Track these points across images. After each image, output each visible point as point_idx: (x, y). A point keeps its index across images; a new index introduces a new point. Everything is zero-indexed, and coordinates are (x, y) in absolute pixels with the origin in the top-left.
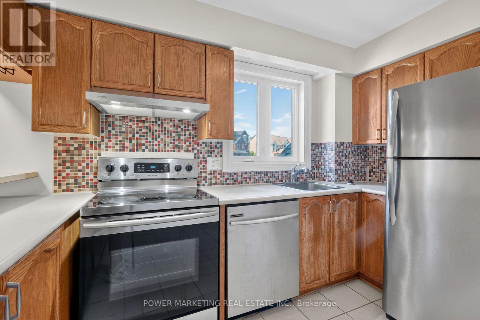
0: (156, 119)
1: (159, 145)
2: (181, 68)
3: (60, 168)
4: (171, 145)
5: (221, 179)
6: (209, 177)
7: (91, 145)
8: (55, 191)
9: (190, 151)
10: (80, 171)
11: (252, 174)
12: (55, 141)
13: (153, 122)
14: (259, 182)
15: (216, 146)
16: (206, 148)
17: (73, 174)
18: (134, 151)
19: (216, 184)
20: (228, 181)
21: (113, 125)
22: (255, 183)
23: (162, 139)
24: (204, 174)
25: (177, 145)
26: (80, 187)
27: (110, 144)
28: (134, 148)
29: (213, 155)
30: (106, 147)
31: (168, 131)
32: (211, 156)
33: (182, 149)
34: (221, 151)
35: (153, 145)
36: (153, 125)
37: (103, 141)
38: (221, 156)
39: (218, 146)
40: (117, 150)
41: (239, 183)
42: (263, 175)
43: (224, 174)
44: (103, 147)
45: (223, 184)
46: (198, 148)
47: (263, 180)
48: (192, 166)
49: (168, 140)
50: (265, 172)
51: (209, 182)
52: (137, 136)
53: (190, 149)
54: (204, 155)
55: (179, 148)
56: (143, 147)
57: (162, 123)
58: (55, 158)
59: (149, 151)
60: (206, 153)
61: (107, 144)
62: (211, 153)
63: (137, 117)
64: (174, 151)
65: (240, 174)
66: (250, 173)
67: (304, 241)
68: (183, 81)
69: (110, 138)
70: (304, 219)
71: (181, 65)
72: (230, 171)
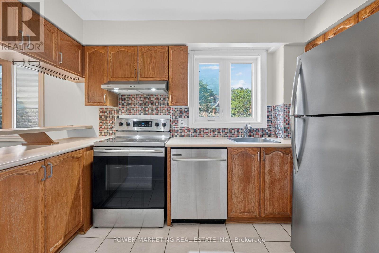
0: (147, 95)
1: (149, 111)
2: (154, 64)
3: (101, 124)
4: (155, 111)
5: (188, 133)
6: (180, 131)
7: (114, 112)
8: (99, 136)
9: (167, 114)
10: (110, 125)
11: (212, 130)
12: (99, 110)
13: (145, 97)
14: (217, 136)
15: (184, 110)
16: (178, 112)
17: (106, 127)
18: (135, 114)
19: (185, 136)
20: (193, 134)
21: (124, 100)
22: (214, 136)
23: (150, 107)
24: (176, 129)
25: (159, 111)
26: (110, 134)
27: (123, 111)
28: (135, 113)
29: (183, 117)
30: (121, 113)
31: (154, 102)
32: (181, 117)
33: (162, 113)
34: (188, 114)
35: (145, 111)
36: (145, 99)
37: (120, 109)
38: (188, 117)
39: (186, 110)
40: (126, 114)
41: (202, 136)
42: (221, 131)
43: (190, 129)
44: (120, 113)
45: (190, 136)
46: (172, 112)
47: (221, 135)
48: (166, 123)
49: (154, 108)
50: (222, 129)
51: (180, 134)
52: (137, 106)
53: (167, 112)
54: (176, 117)
55: (160, 112)
56: (140, 112)
57: (150, 97)
58: (99, 119)
59: (143, 114)
60: (178, 115)
61: (122, 111)
62: (181, 115)
63: (137, 95)
64: (157, 114)
65: (202, 130)
66: (211, 129)
67: (234, 180)
68: (154, 72)
69: (123, 108)
70: (233, 164)
71: (153, 62)
72: (195, 127)
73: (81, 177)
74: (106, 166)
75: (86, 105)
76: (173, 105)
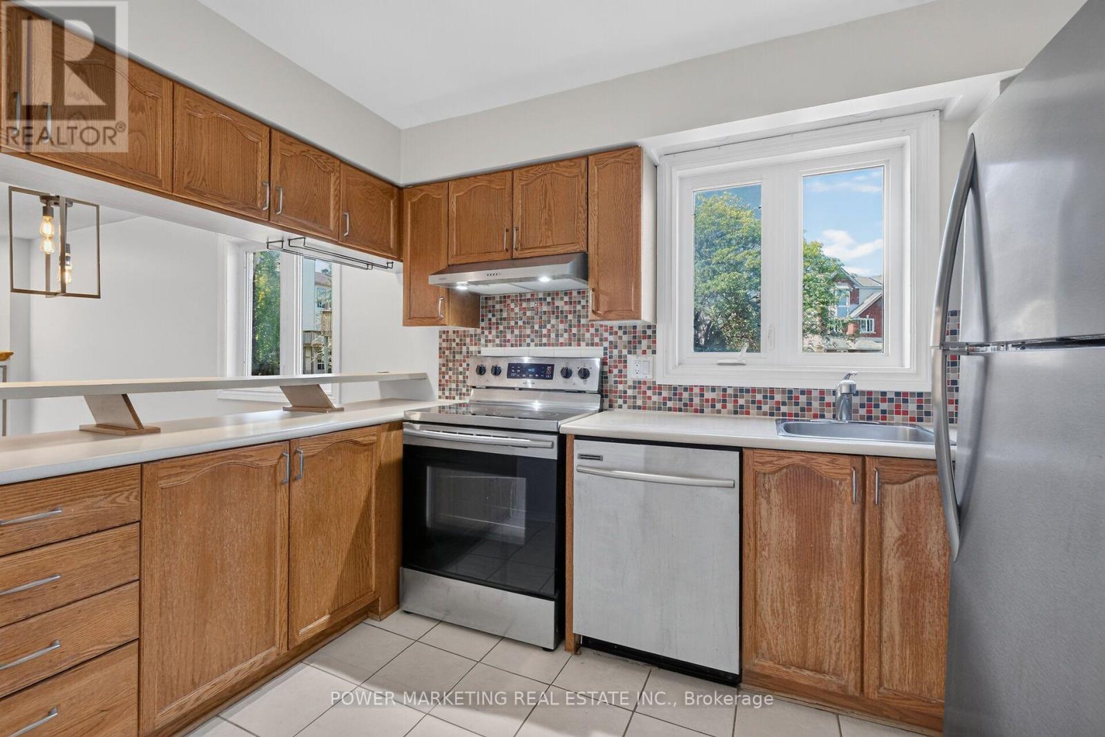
0: (544, 294)
1: (549, 336)
2: (549, 210)
3: (444, 369)
4: (566, 335)
5: (655, 398)
6: (630, 392)
7: (471, 341)
8: (440, 397)
9: (597, 345)
10: (461, 373)
11: (730, 391)
12: (440, 337)
13: (541, 299)
14: (748, 413)
15: (644, 332)
16: (625, 338)
17: (454, 378)
18: (516, 346)
19: (645, 408)
20: (670, 404)
21: (492, 310)
22: (736, 412)
23: (553, 326)
24: (620, 387)
25: (574, 334)
26: (461, 394)
27: (490, 337)
28: (516, 341)
29: (639, 351)
30: (486, 341)
31: (562, 312)
32: (635, 353)
33: (584, 341)
34: (654, 342)
35: (541, 336)
36: (541, 304)
37: (483, 333)
38: (654, 352)
39: (649, 332)
40: (497, 345)
41: (696, 411)
42: (759, 397)
43: (660, 387)
44: (483, 341)
45: (660, 409)
46: (611, 338)
47: (759, 408)
48: (590, 370)
49: (561, 327)
50: (765, 390)
51: (630, 402)
52: (520, 323)
53: (597, 340)
54: (620, 352)
55: (579, 340)
56: (528, 340)
57: (553, 299)
58: (440, 357)
59: (536, 345)
60: (625, 347)
61: (487, 336)
62: (635, 348)
63: (521, 295)
64: (570, 345)
65: (696, 391)
66: (725, 390)
67: (765, 553)
68: (551, 231)
69: (490, 328)
70: (764, 502)
71: (549, 205)
72: (675, 383)
73: (373, 490)
74: (429, 469)
75: (405, 324)
76: (598, 318)
